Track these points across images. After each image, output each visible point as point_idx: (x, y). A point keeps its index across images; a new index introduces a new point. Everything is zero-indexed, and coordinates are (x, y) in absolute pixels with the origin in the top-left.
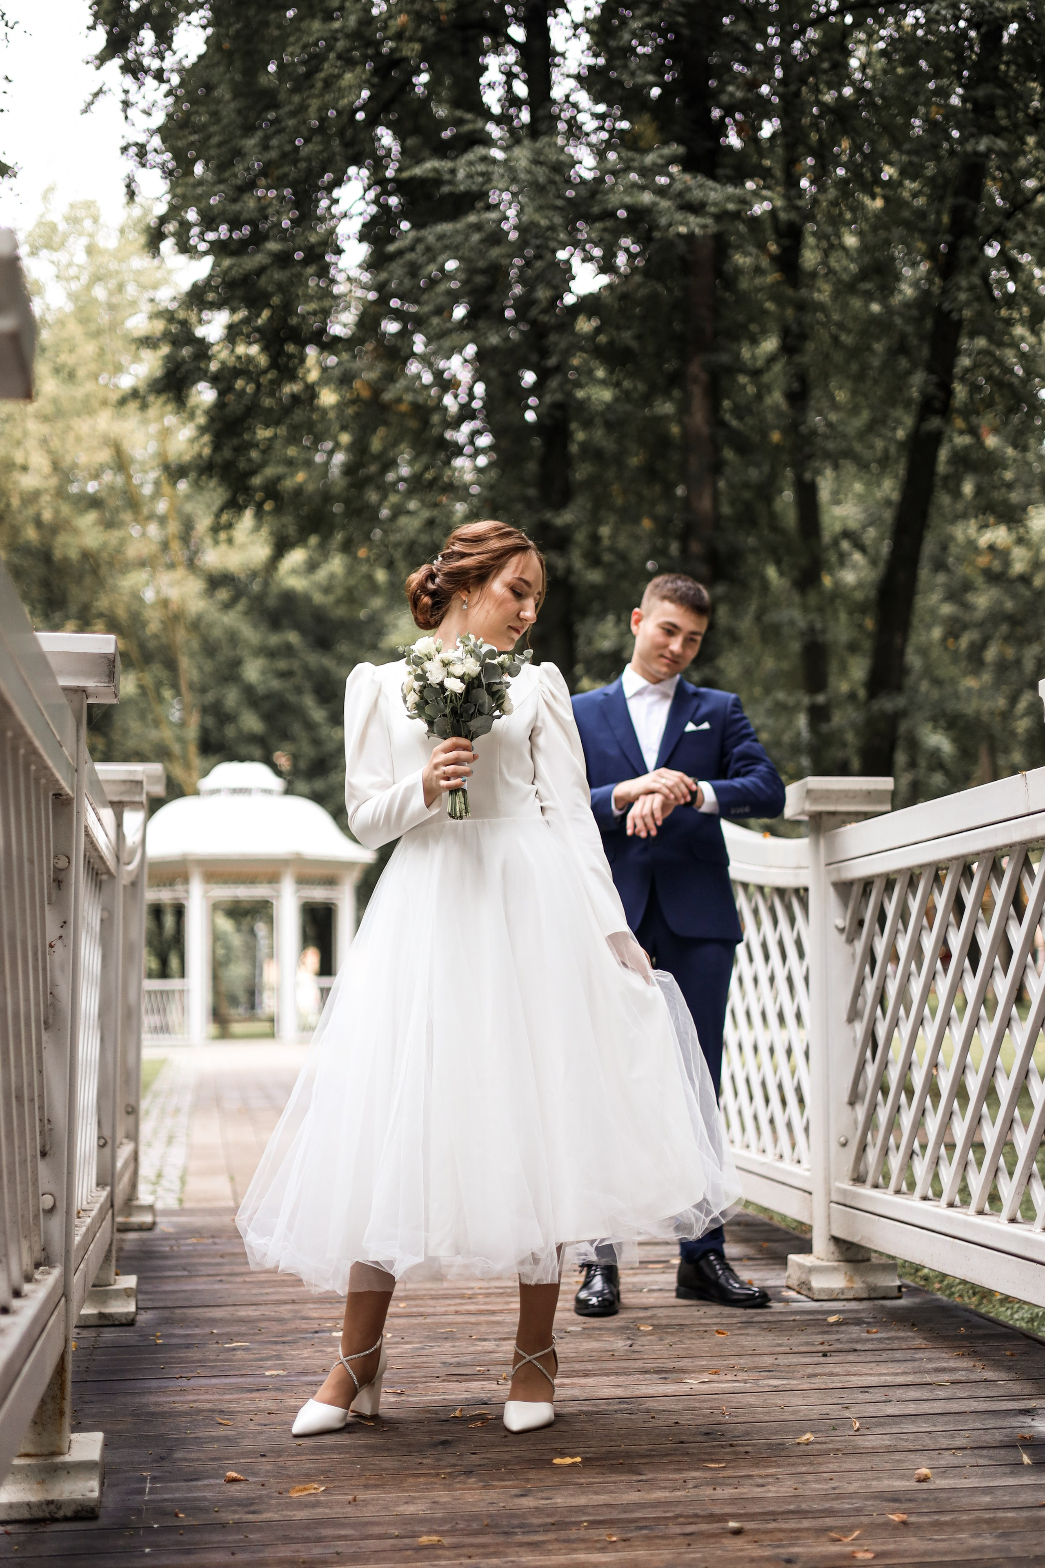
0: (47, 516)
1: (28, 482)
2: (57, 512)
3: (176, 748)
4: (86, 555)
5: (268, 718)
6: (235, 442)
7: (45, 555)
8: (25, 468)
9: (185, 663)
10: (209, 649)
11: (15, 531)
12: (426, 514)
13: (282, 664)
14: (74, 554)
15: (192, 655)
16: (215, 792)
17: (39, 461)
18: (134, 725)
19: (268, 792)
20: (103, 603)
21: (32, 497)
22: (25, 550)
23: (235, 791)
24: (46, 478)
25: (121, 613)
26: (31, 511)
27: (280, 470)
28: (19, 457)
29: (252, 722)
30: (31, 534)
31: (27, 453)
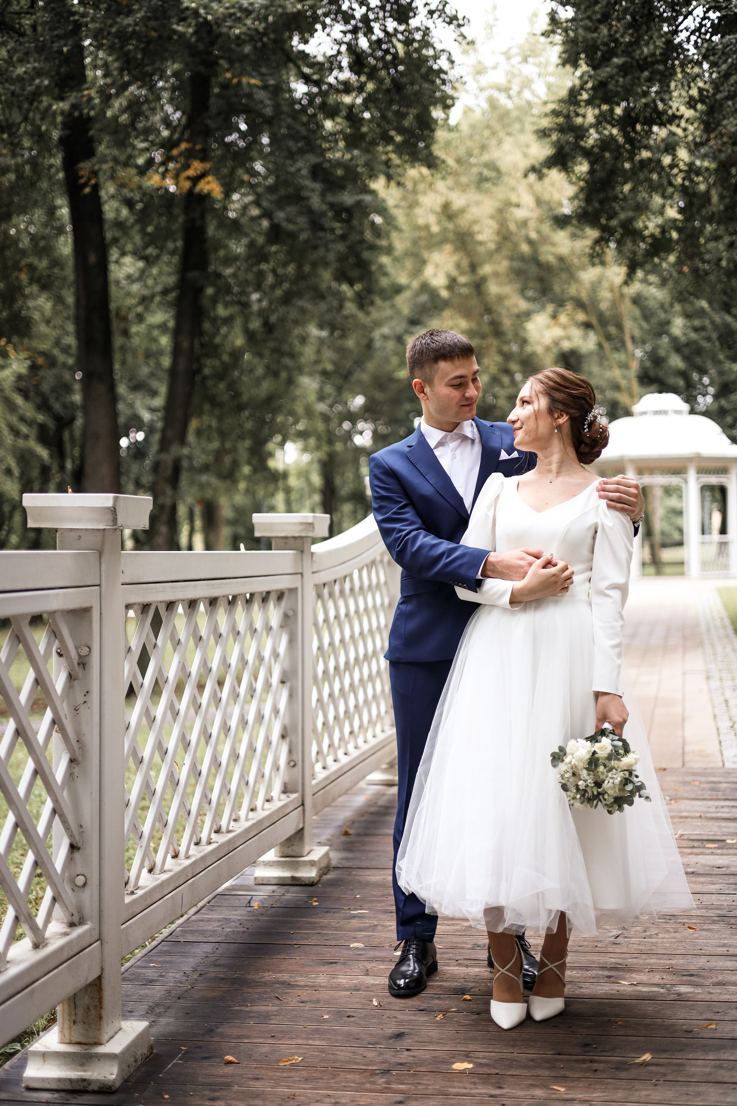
0: (533, 235)
1: (520, 214)
2: (538, 232)
3: (623, 383)
4: (561, 259)
5: (686, 358)
6: (602, 196)
7: (535, 259)
8: (518, 206)
9: (629, 325)
10: (647, 315)
11: (516, 245)
12: (727, 239)
13: (697, 323)
14: (551, 259)
15: (635, 319)
16: (644, 413)
17: (527, 200)
18: (595, 369)
19: (678, 412)
20: (572, 290)
21: (524, 223)
22: (522, 258)
23: (657, 413)
24: (532, 210)
25: (584, 295)
26: (523, 232)
27: (630, 214)
28: (514, 199)
29: (676, 362)
30: (525, 248)
31: (519, 196)
